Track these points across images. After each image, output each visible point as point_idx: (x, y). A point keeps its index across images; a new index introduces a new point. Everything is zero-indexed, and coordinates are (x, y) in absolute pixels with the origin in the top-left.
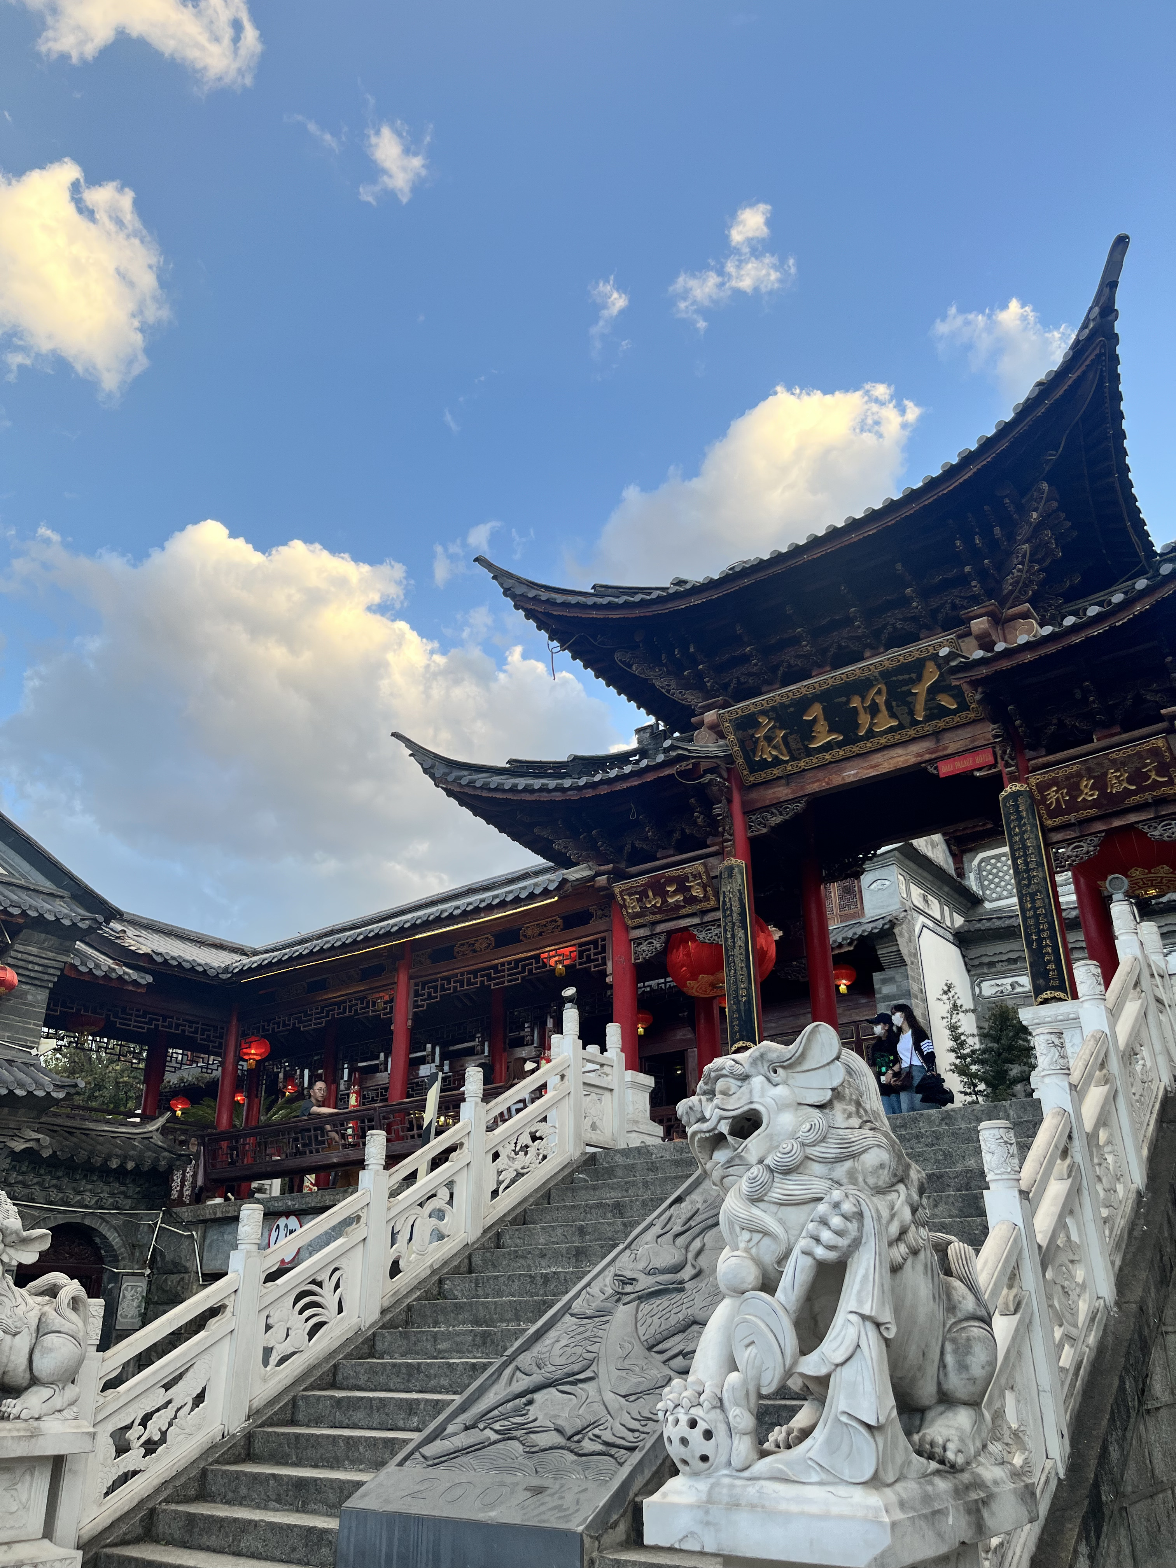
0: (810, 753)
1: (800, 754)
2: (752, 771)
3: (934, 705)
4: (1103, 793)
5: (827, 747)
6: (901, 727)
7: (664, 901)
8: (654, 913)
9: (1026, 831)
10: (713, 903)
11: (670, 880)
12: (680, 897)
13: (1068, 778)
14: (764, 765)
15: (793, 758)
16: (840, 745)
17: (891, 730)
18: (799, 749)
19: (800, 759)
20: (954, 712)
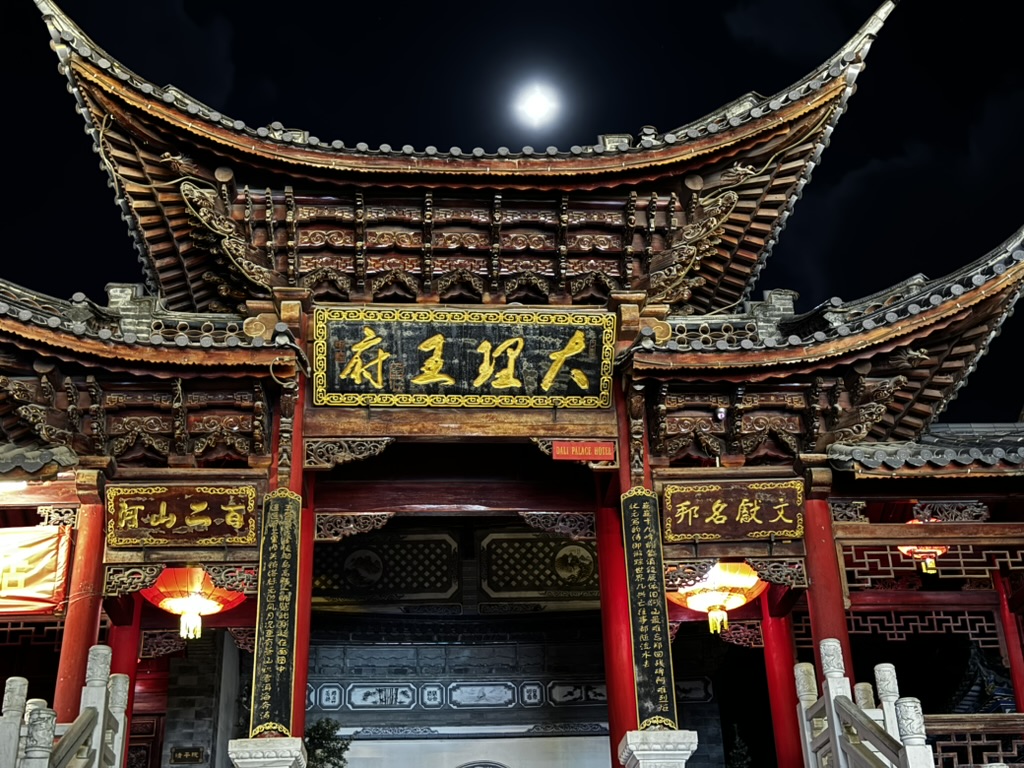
0: (408, 389)
1: (397, 387)
2: (330, 389)
3: (567, 380)
4: (731, 521)
5: (432, 389)
6: (522, 391)
7: (181, 523)
8: (156, 536)
9: (648, 540)
10: (250, 539)
11: (200, 498)
12: (207, 522)
13: (704, 496)
14: (347, 387)
15: (387, 390)
16: (448, 391)
17: (511, 392)
18: (398, 381)
19: (394, 394)
20: (582, 393)
